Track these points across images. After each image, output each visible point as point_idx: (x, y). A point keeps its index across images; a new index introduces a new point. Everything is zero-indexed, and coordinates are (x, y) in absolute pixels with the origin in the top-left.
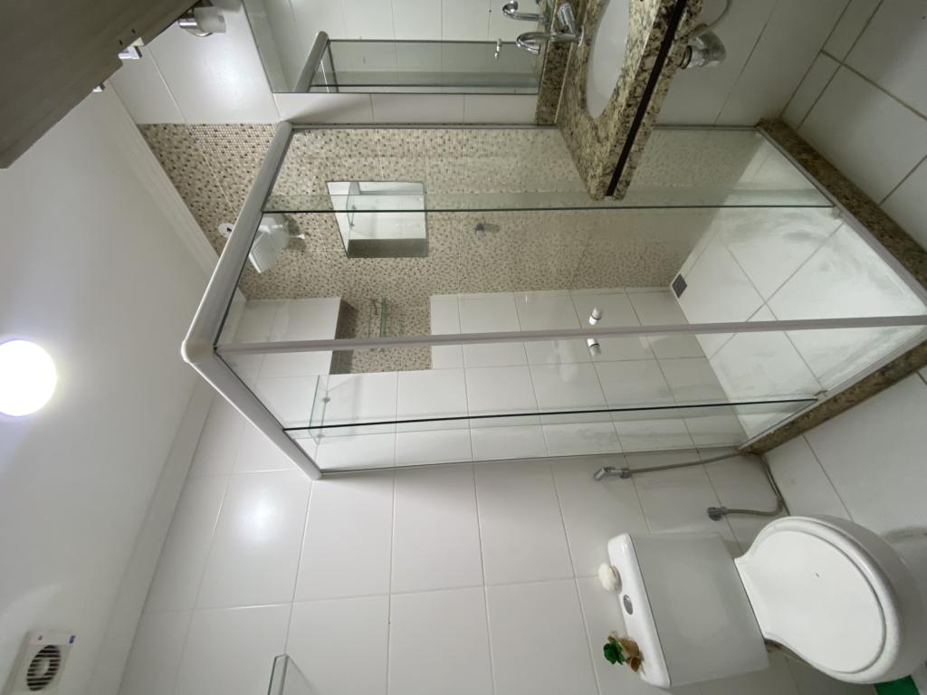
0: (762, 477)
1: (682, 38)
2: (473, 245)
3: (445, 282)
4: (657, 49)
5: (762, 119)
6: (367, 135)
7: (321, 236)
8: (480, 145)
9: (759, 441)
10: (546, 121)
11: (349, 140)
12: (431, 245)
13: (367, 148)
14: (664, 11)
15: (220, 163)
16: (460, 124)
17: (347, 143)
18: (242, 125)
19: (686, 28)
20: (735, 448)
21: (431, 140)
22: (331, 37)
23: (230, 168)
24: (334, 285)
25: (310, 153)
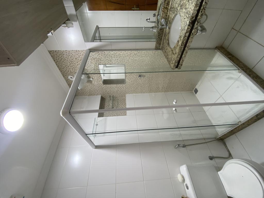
0: (224, 147)
1: (196, 28)
2: (138, 80)
3: (130, 91)
4: (189, 31)
5: (217, 46)
6: (110, 52)
7: (96, 79)
8: (140, 55)
9: (222, 136)
10: (158, 48)
11: (105, 54)
12: (126, 81)
13: (110, 56)
14: (191, 22)
15: (70, 60)
16: (135, 49)
17: (104, 55)
18: (76, 50)
19: (197, 26)
20: (215, 138)
21: (127, 54)
22: (99, 27)
23: (72, 61)
24: (99, 92)
25: (94, 57)
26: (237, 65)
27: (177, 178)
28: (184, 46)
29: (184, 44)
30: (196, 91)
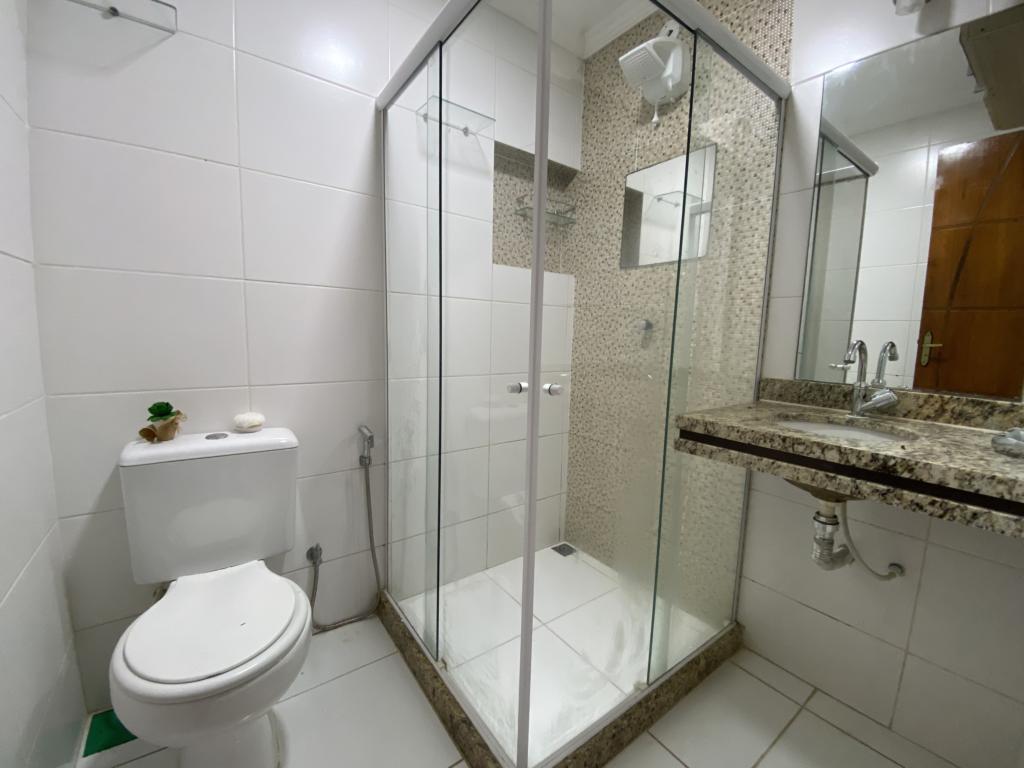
0: (354, 612)
1: (857, 488)
2: (629, 319)
3: (589, 291)
4: (848, 461)
5: (744, 627)
6: (767, 188)
7: (654, 142)
8: (743, 318)
9: (392, 608)
10: (764, 390)
11: (762, 167)
12: (633, 271)
13: (751, 189)
14: (892, 462)
15: (749, 18)
16: (769, 294)
17: (759, 165)
18: (790, 41)
19: (869, 491)
20: (386, 587)
21: (754, 263)
22: (871, 179)
23: (742, 30)
24: (595, 162)
25: (751, 123)
26: (669, 681)
27: (251, 410)
28: (779, 448)
29: (790, 450)
30: (564, 550)
